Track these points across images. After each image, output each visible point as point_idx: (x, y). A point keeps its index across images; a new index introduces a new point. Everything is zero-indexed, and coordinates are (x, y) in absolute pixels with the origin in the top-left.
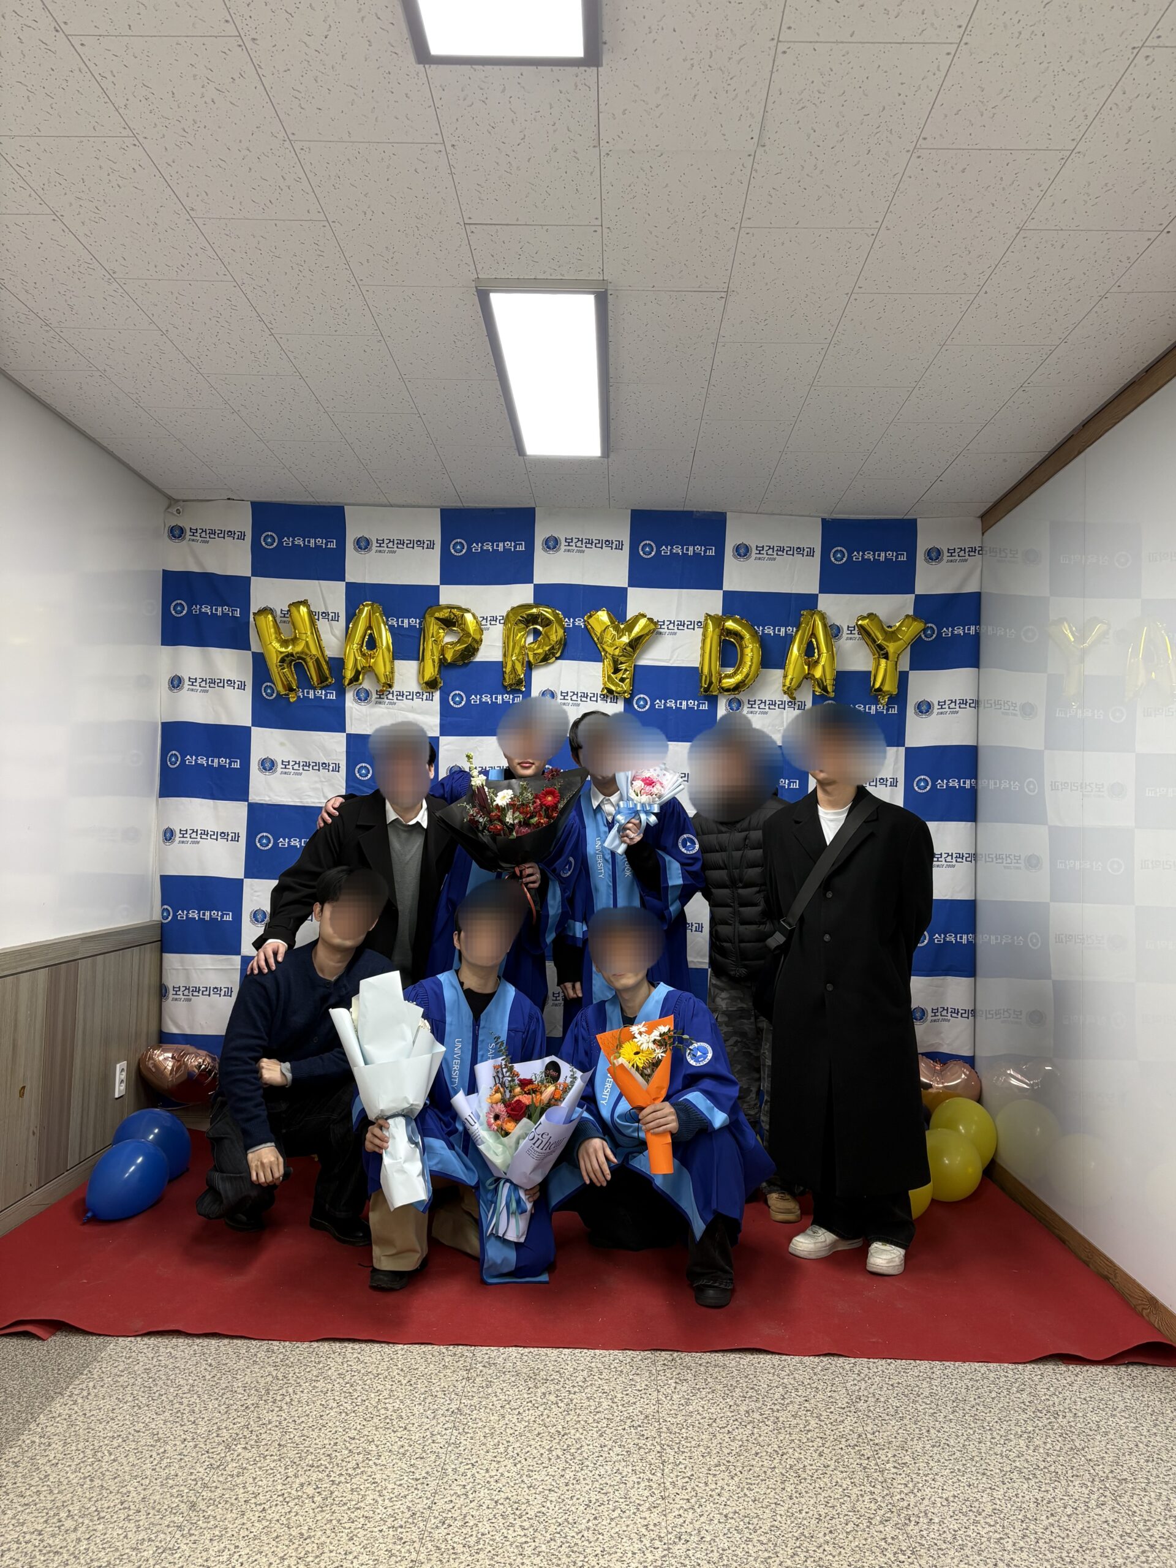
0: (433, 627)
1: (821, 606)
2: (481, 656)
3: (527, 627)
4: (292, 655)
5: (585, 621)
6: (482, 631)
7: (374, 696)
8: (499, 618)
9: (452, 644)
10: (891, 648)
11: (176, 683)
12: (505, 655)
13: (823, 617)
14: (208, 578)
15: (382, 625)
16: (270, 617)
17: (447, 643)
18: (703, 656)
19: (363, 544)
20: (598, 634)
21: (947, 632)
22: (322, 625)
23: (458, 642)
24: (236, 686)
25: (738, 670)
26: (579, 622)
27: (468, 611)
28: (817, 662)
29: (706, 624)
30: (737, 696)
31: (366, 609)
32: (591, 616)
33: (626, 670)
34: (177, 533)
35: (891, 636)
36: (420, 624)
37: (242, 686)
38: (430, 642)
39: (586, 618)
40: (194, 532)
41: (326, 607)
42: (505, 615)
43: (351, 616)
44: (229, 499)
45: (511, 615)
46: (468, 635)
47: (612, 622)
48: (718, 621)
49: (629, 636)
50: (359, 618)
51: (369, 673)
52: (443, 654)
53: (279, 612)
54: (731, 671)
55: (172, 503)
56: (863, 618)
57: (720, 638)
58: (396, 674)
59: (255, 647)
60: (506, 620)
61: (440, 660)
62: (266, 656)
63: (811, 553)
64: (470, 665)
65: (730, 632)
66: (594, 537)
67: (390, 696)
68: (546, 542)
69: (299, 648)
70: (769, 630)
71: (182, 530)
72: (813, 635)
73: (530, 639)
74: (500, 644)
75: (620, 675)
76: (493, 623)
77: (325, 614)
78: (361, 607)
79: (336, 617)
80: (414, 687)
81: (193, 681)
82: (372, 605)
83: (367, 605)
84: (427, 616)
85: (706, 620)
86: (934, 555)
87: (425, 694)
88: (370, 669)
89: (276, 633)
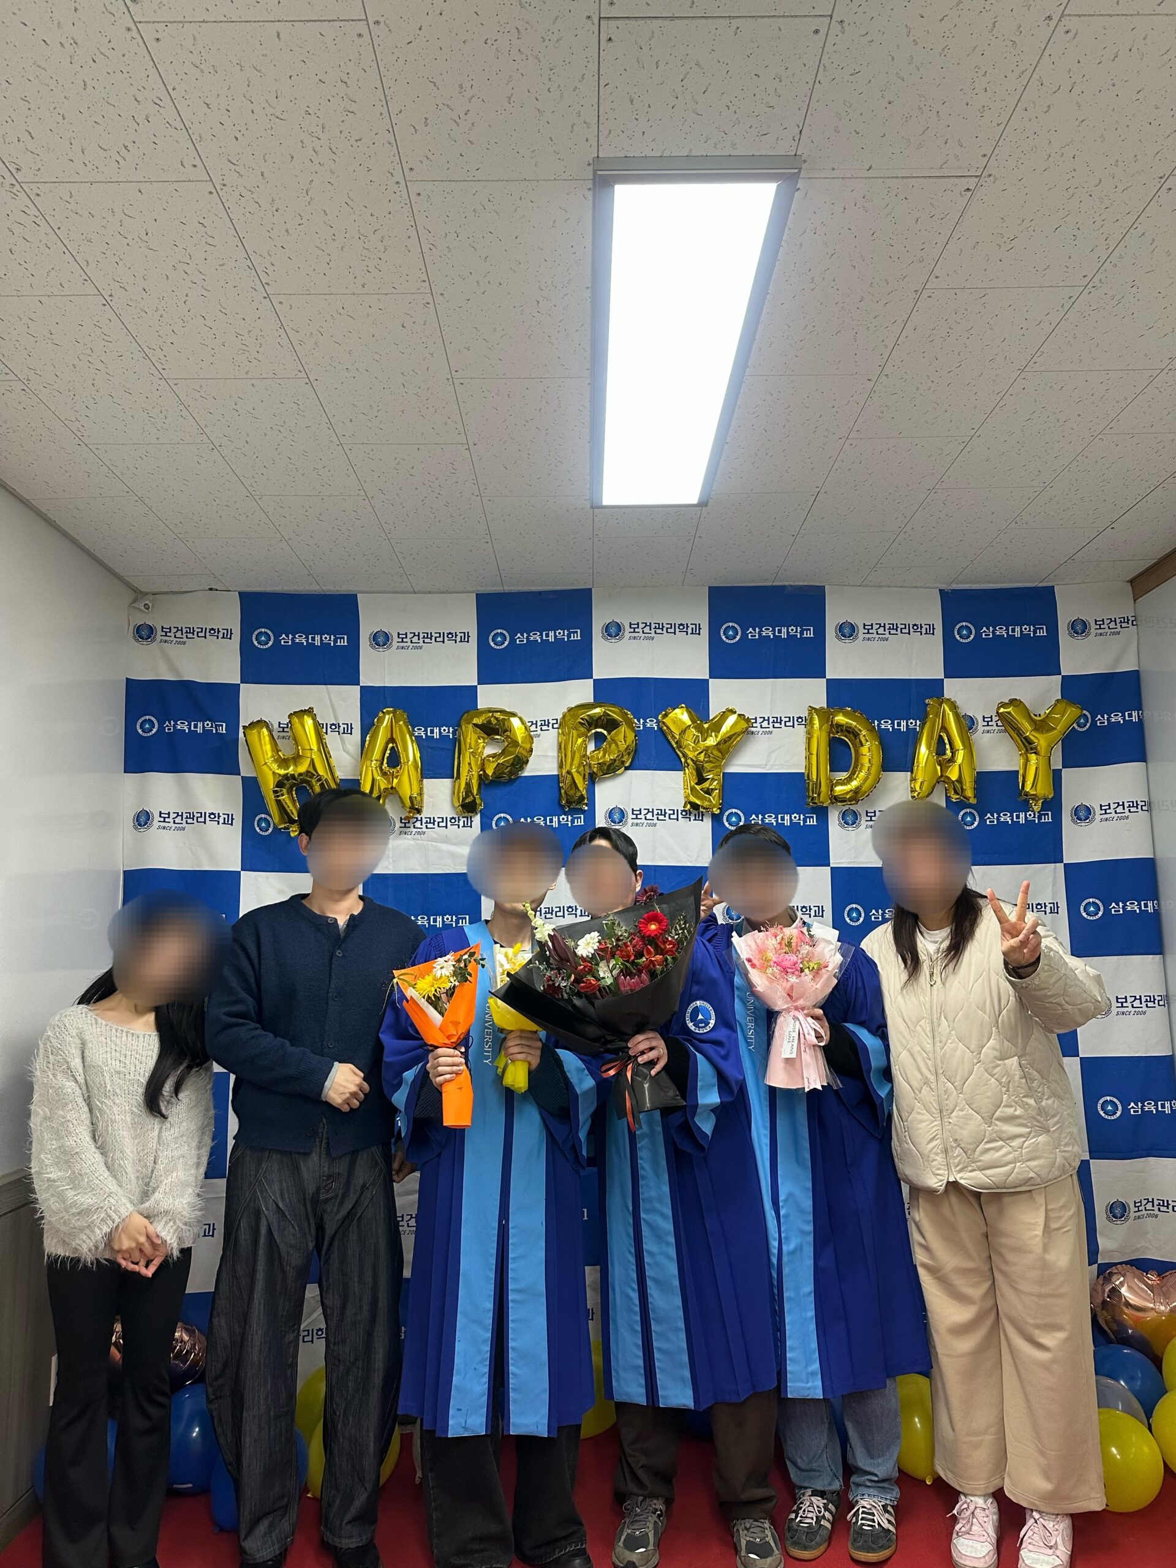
0: (471, 736)
1: (947, 694)
2: (532, 769)
3: (589, 731)
4: (293, 776)
5: (658, 722)
6: (531, 739)
7: (398, 824)
8: (552, 722)
9: (494, 756)
10: (1041, 741)
11: (143, 820)
12: (561, 766)
13: (954, 706)
14: (186, 686)
15: (408, 736)
16: (265, 730)
17: (488, 756)
18: (808, 758)
19: (381, 640)
20: (677, 737)
21: (1102, 720)
22: (331, 739)
23: (504, 753)
24: (221, 820)
25: (853, 773)
26: (652, 724)
27: (514, 715)
28: (952, 760)
29: (812, 719)
30: (852, 807)
31: (387, 717)
32: (666, 715)
33: (713, 780)
34: (144, 633)
35: (1041, 726)
36: (454, 733)
37: (229, 820)
38: (468, 754)
39: (660, 717)
40: (166, 631)
41: (336, 719)
42: (559, 717)
43: (368, 726)
44: (211, 589)
45: (567, 715)
46: (515, 743)
47: (693, 721)
48: (825, 715)
49: (716, 736)
50: (378, 728)
51: (391, 797)
52: (483, 769)
53: (276, 726)
54: (843, 775)
55: (139, 595)
56: (1003, 705)
57: (829, 735)
58: (425, 797)
59: (246, 770)
60: (562, 724)
61: (480, 776)
62: (259, 779)
63: (931, 631)
64: (517, 783)
65: (839, 727)
66: (665, 621)
67: (418, 824)
68: (607, 628)
69: (303, 768)
70: (887, 725)
71: (151, 630)
72: (944, 728)
73: (591, 747)
74: (555, 753)
75: (706, 785)
76: (544, 728)
77: (335, 727)
78: (381, 714)
79: (349, 730)
80: (447, 811)
81: (164, 817)
82: (394, 712)
83: (388, 713)
84: (463, 723)
85: (810, 714)
86: (1079, 628)
87: (462, 820)
88: (392, 791)
89: (273, 751)
